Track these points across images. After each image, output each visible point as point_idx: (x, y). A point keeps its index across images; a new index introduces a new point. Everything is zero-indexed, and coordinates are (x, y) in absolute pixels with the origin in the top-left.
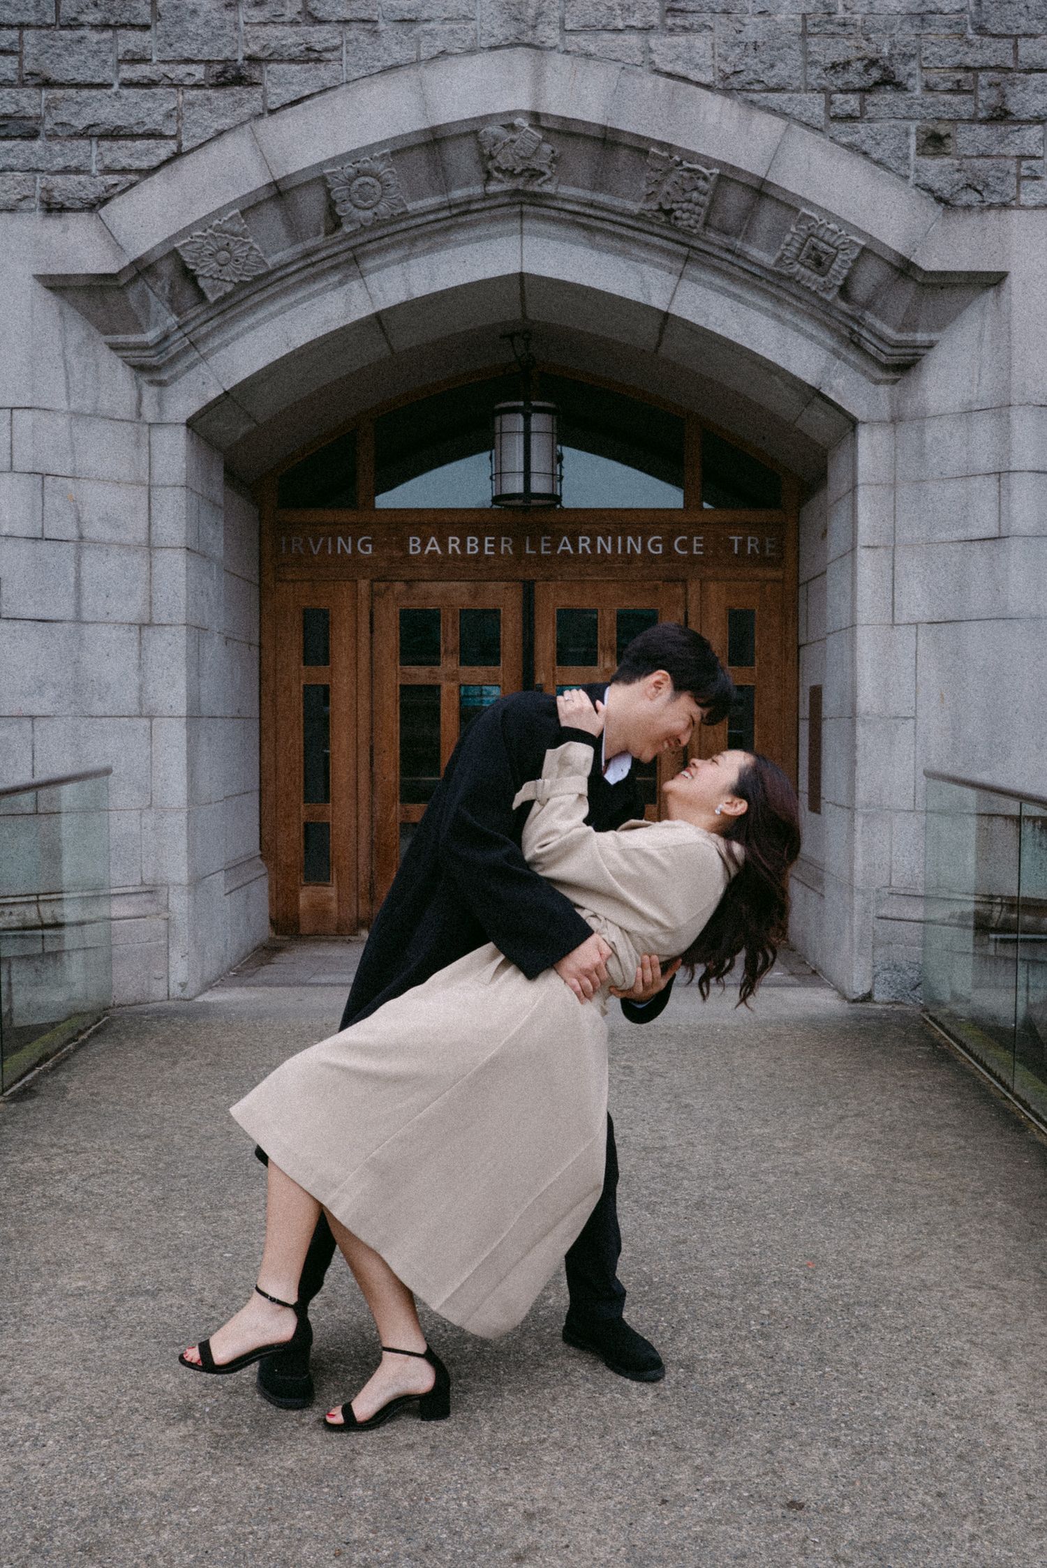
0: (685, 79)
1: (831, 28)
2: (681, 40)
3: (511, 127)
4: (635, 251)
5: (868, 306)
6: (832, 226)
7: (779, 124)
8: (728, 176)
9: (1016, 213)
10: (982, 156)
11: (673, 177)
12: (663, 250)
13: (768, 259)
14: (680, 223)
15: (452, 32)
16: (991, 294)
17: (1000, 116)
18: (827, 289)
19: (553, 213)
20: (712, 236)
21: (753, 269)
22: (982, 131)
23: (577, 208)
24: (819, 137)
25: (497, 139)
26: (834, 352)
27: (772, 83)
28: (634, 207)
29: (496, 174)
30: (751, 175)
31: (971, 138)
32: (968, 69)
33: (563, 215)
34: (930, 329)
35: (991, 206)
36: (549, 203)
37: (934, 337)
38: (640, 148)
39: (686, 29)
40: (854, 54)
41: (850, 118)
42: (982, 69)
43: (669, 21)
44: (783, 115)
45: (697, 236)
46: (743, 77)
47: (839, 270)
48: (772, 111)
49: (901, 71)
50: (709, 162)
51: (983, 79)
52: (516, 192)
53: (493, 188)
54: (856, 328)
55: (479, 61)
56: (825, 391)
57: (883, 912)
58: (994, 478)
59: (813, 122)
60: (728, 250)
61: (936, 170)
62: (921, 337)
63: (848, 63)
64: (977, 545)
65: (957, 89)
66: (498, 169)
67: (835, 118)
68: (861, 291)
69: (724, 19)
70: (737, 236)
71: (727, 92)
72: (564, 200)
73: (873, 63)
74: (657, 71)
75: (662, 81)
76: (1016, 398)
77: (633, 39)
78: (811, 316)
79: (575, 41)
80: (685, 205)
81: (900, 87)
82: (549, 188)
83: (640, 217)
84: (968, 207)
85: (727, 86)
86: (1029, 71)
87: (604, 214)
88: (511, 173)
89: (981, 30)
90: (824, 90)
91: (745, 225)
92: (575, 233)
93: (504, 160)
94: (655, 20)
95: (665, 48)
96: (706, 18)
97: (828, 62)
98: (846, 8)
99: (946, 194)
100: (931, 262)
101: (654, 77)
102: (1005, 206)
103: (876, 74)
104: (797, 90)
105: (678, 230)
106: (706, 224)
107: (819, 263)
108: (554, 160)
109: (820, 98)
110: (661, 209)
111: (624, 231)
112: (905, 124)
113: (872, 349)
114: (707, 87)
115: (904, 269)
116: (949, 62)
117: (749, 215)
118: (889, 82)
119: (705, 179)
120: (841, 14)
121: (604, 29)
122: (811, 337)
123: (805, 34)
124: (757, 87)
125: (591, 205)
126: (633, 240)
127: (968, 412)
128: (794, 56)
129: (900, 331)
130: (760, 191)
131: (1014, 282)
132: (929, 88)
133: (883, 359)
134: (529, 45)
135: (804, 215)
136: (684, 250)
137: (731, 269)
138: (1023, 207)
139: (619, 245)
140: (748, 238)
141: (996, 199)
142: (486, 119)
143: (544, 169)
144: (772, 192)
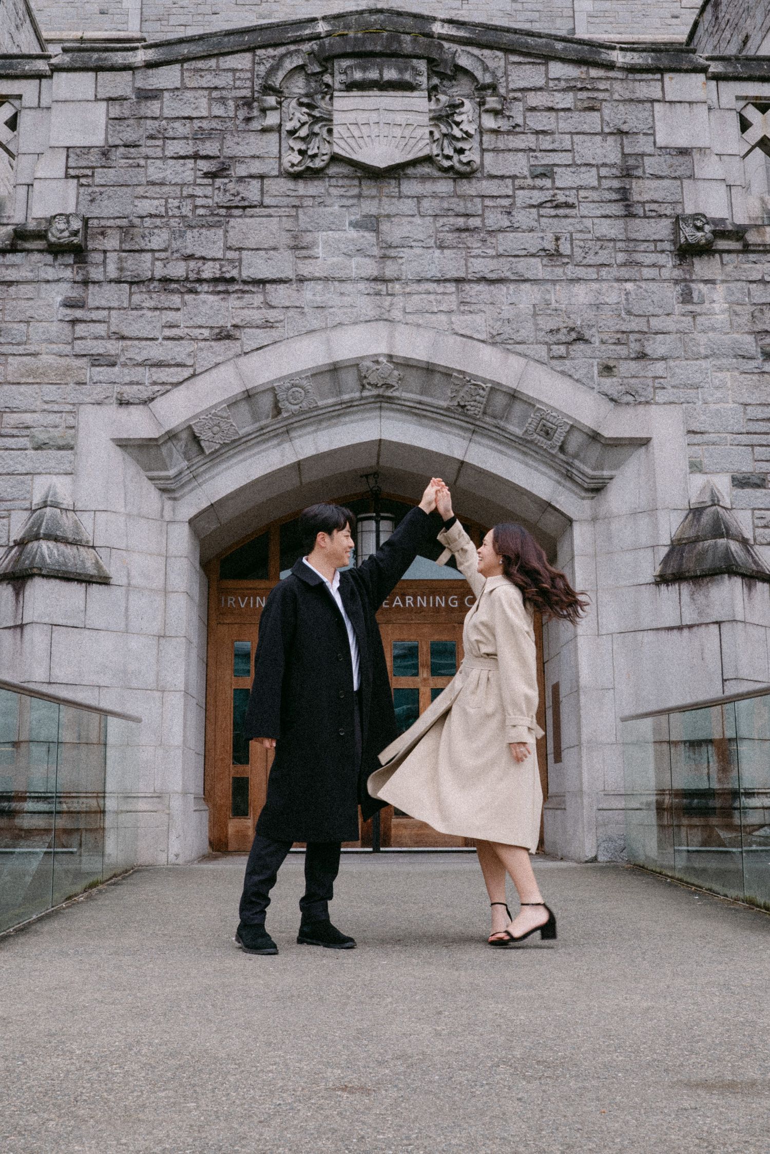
0: (471, 338)
1: (549, 312)
2: (468, 317)
3: (377, 362)
4: (444, 427)
5: (576, 456)
6: (554, 414)
7: (523, 361)
8: (495, 388)
9: (654, 407)
10: (633, 377)
11: (466, 389)
12: (461, 428)
13: (519, 432)
14: (469, 413)
15: (345, 313)
16: (643, 449)
17: (642, 356)
18: (552, 447)
19: (399, 407)
20: (488, 419)
21: (511, 437)
22: (633, 364)
23: (412, 404)
24: (545, 367)
25: (368, 369)
26: (559, 483)
27: (519, 339)
28: (444, 404)
29: (367, 386)
30: (509, 388)
31: (627, 368)
32: (623, 332)
33: (404, 408)
34: (611, 468)
35: (640, 403)
36: (396, 401)
37: (614, 473)
38: (447, 374)
39: (471, 312)
40: (562, 325)
41: (561, 357)
42: (631, 332)
43: (462, 308)
44: (525, 356)
45: (479, 419)
46: (502, 336)
47: (558, 438)
48: (520, 354)
49: (587, 334)
50: (485, 381)
51: (632, 337)
52: (378, 396)
53: (366, 393)
54: (569, 468)
55: (360, 328)
56: (553, 504)
57: (600, 806)
58: (650, 550)
59: (542, 359)
60: (496, 427)
61: (609, 384)
62: (606, 473)
63: (559, 329)
64: (643, 587)
65: (618, 342)
66: (369, 384)
67: (553, 358)
68: (572, 447)
69: (491, 307)
70: (501, 419)
71: (494, 344)
72: (405, 400)
73: (573, 329)
74: (456, 334)
75: (459, 338)
76: (659, 506)
77: (443, 318)
78: (545, 463)
79: (410, 318)
80: (472, 403)
81: (587, 341)
82: (396, 394)
83: (448, 409)
84: (628, 404)
85: (494, 341)
86: (656, 333)
87: (428, 408)
88: (376, 386)
89: (629, 313)
90: (546, 343)
91: (505, 414)
92: (409, 418)
93: (373, 379)
94: (455, 308)
95: (461, 322)
96: (482, 307)
97: (548, 329)
98: (557, 302)
99: (615, 397)
100: (607, 433)
101: (454, 336)
102: (647, 403)
103: (574, 335)
104: (532, 343)
105: (466, 416)
106: (484, 413)
107: (547, 433)
108: (400, 379)
109: (545, 348)
110: (459, 405)
111: (438, 417)
112: (591, 361)
113: (579, 481)
114: (483, 341)
115: (595, 437)
116: (613, 329)
117: (509, 406)
118: (580, 339)
119: (483, 389)
120: (554, 305)
121: (427, 312)
122: (544, 474)
123: (535, 315)
124: (510, 341)
125: (420, 403)
126: (443, 422)
127: (634, 514)
128: (530, 325)
129: (594, 469)
130: (514, 396)
131: (654, 442)
132: (603, 342)
133: (586, 485)
134: (386, 320)
135: (539, 409)
136: (472, 427)
137: (498, 437)
138: (657, 404)
139: (435, 424)
140: (507, 419)
141: (643, 399)
142: (362, 358)
143: (394, 384)
144: (520, 396)
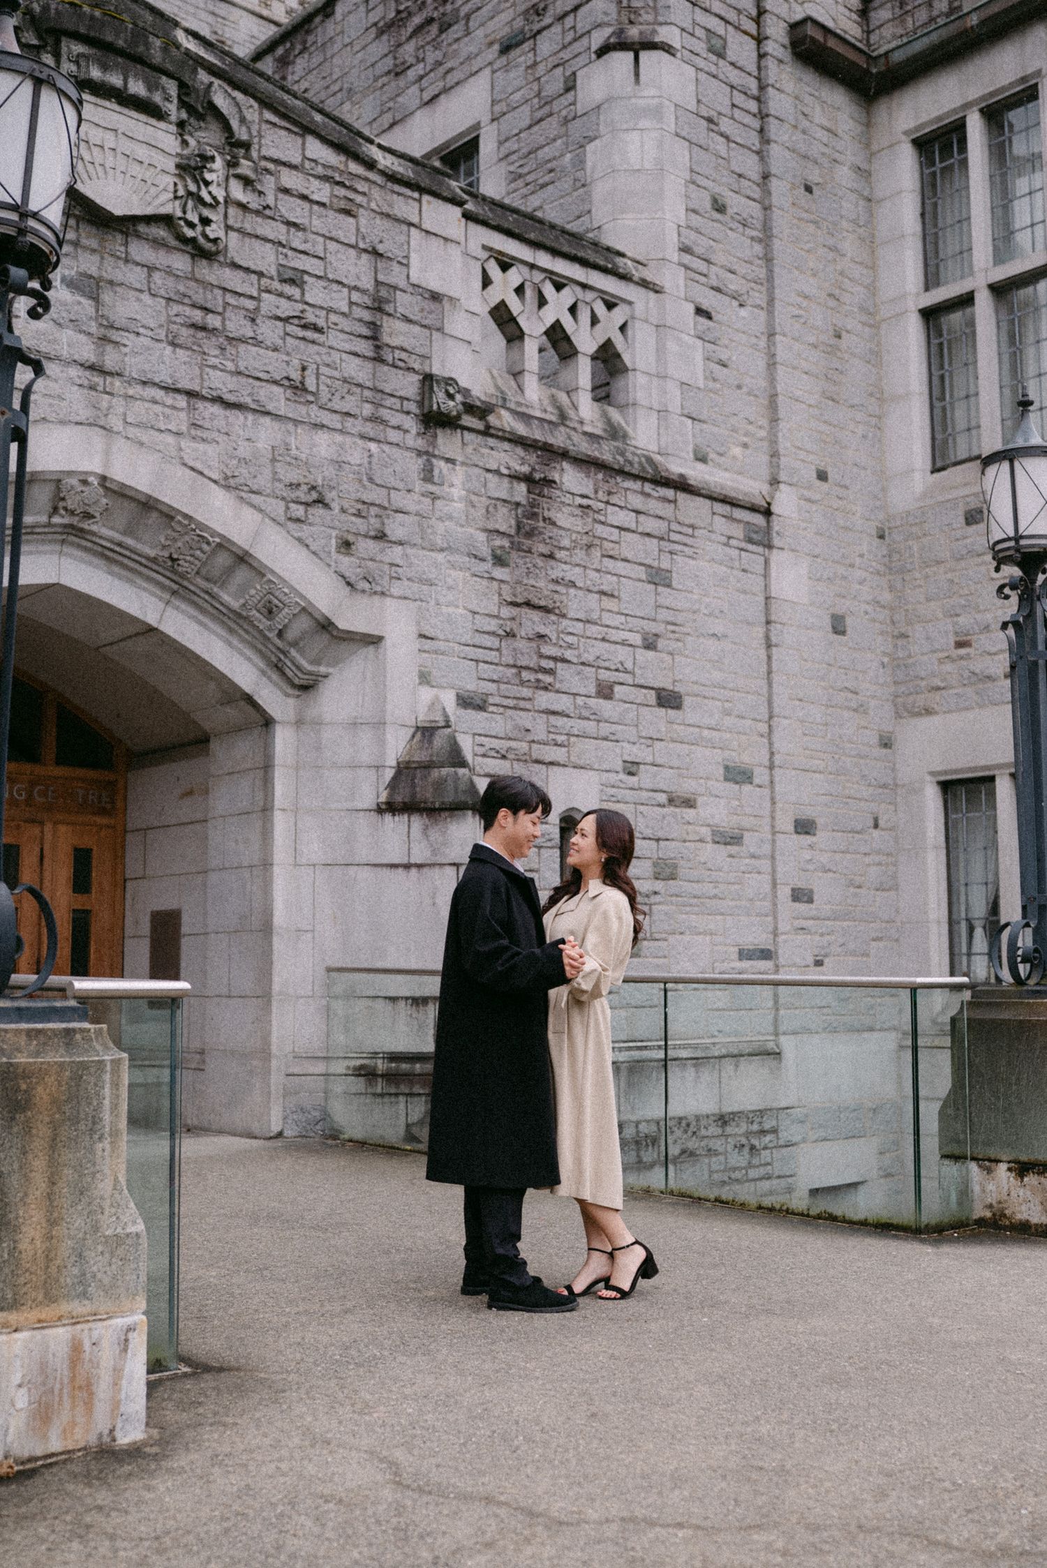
0: (201, 473)
1: (288, 459)
2: (201, 447)
3: (85, 482)
4: (139, 581)
5: (294, 644)
6: (286, 590)
7: (258, 516)
8: (224, 545)
9: (388, 599)
10: (371, 560)
11: (187, 538)
12: (158, 583)
13: (235, 605)
14: (180, 569)
15: (51, 405)
16: (371, 648)
17: (381, 536)
18: (270, 629)
19: (89, 545)
20: (199, 581)
21: (221, 608)
22: (371, 543)
23: (108, 545)
24: (278, 528)
25: (72, 487)
26: (263, 673)
27: (255, 488)
28: (152, 553)
29: (63, 512)
30: (239, 547)
31: (366, 547)
32: (364, 503)
33: (95, 547)
34: (328, 665)
35: (375, 593)
36: (89, 537)
37: (331, 670)
38: (169, 515)
39: (203, 440)
40: (302, 480)
41: (298, 520)
42: (372, 504)
43: (193, 432)
44: (261, 511)
45: (187, 579)
46: (237, 480)
47: (282, 617)
48: (254, 507)
49: (330, 496)
50: (214, 533)
51: (373, 510)
52: (72, 526)
53: (56, 520)
54: (282, 657)
55: (69, 431)
56: (256, 698)
57: (291, 1071)
58: (374, 771)
59: (278, 519)
60: (207, 592)
61: (346, 563)
62: (323, 669)
63: (299, 485)
64: (362, 814)
65: (359, 514)
66: (65, 509)
67: (290, 519)
68: (291, 635)
69: (225, 438)
70: (215, 583)
71: (227, 487)
72: (101, 537)
73: (313, 488)
74: (185, 465)
75: (188, 471)
76: (389, 719)
77: (170, 439)
78: (254, 647)
79: (132, 432)
80: (188, 558)
81: (327, 506)
82: (94, 528)
83: (154, 560)
84: (363, 591)
85: (227, 483)
86: (396, 511)
87: (128, 553)
88: (72, 513)
89: (371, 480)
90: (283, 499)
91: (224, 579)
92: (96, 561)
93: (70, 504)
94: (184, 428)
95: (191, 449)
96: (215, 435)
97: (287, 481)
98: (297, 448)
99: (352, 580)
100: (342, 624)
101: (183, 468)
102: (383, 593)
103: (314, 495)
104: (268, 496)
105: (175, 572)
106: (198, 573)
107: (270, 612)
108: (106, 510)
109: (282, 504)
110: (171, 558)
111: (137, 566)
112: (329, 531)
113: (290, 674)
114: (215, 482)
115: (326, 626)
116: (353, 496)
117: (229, 571)
118: (320, 501)
119: (208, 543)
120: (294, 452)
121: (152, 427)
122: (249, 659)
123: (274, 460)
124: (246, 488)
125: (120, 545)
126: (140, 574)
127: (354, 725)
128: (267, 472)
129: (311, 663)
130: (243, 558)
131: (388, 642)
132: (343, 511)
133: (296, 681)
134: (104, 428)
135: (270, 581)
136: (175, 587)
137: (205, 605)
138: (392, 596)
139: (129, 575)
140: (221, 587)
141: (379, 589)
142: (70, 473)
143: (97, 515)
144: (251, 561)
